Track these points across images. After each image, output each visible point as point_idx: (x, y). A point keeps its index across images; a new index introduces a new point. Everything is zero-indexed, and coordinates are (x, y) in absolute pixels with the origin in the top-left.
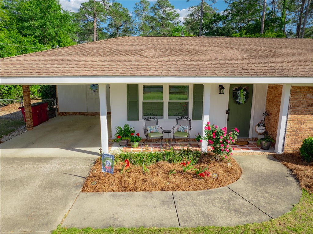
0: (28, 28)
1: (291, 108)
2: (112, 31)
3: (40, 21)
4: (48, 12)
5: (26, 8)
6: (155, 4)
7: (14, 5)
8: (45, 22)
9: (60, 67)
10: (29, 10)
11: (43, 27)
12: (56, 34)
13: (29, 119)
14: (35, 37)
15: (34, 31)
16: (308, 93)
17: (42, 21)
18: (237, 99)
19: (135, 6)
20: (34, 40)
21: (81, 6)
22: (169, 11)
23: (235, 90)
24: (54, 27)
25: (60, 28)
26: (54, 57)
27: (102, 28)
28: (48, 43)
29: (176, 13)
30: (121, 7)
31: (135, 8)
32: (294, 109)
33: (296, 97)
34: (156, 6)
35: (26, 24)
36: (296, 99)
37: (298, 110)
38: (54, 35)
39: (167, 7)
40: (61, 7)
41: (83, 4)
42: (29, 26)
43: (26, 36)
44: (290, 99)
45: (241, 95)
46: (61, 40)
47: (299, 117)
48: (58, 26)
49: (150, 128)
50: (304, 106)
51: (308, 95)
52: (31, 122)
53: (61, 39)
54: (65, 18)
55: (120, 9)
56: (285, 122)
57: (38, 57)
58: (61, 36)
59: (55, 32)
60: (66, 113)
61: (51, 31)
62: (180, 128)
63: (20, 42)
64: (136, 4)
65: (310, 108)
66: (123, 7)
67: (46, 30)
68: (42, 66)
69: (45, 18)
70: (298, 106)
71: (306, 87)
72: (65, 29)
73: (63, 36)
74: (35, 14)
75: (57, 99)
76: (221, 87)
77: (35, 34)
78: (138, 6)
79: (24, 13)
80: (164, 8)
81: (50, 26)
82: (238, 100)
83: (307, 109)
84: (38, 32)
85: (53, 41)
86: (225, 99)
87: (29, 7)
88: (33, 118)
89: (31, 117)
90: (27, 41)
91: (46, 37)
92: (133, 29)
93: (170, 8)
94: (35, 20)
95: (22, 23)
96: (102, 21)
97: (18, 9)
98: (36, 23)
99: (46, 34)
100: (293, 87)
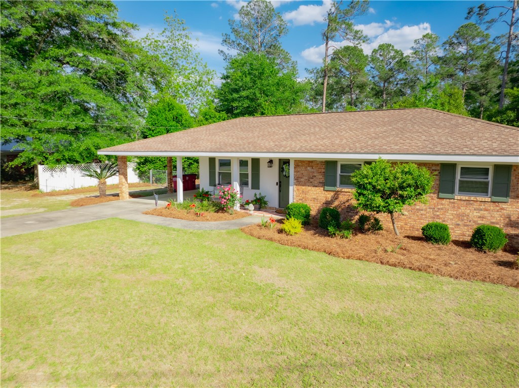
1: (296, 179)
8: (253, 91)
10: (239, 81)
16: (309, 166)
17: (251, 91)
32: (298, 182)
33: (298, 170)
37: (302, 182)
44: (295, 172)
45: (287, 169)
47: (304, 187)
50: (307, 178)
51: (308, 168)
52: (171, 187)
65: (311, 180)
70: (301, 178)
71: (306, 161)
74: (245, 83)
83: (309, 180)
86: (275, 173)
87: (239, 76)
98: (245, 94)
100: (295, 161)
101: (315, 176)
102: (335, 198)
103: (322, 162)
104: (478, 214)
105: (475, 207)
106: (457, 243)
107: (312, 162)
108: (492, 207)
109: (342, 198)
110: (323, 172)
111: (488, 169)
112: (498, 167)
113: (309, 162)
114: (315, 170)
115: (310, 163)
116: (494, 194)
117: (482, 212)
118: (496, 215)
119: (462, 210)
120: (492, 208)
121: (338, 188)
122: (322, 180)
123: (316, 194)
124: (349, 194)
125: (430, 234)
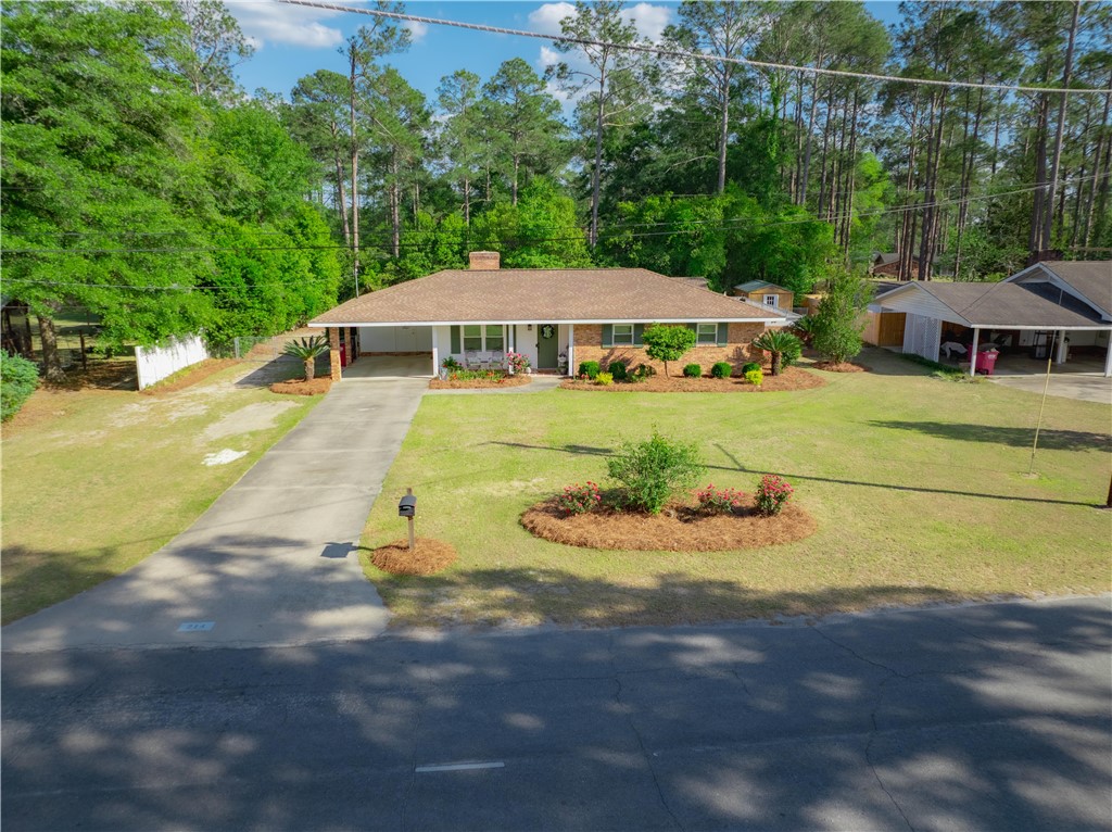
1: (575, 342)
16: (587, 329)
18: (543, 334)
23: (541, 328)
32: (577, 342)
33: (578, 333)
36: (579, 335)
37: (581, 343)
44: (574, 335)
45: (547, 332)
47: (581, 347)
49: (470, 360)
50: (585, 339)
51: (588, 331)
56: (572, 351)
62: (496, 358)
64: (443, 80)
70: (581, 340)
71: (585, 325)
76: (530, 325)
78: (449, 86)
82: (545, 335)
86: (534, 336)
100: (575, 325)
101: (593, 337)
102: (611, 354)
103: (599, 325)
104: (710, 356)
105: (708, 351)
106: (705, 376)
108: (718, 350)
109: (617, 353)
110: (600, 334)
111: (715, 327)
112: (720, 324)
114: (593, 333)
115: (589, 326)
116: (718, 341)
117: (713, 354)
118: (720, 355)
119: (701, 354)
121: (613, 346)
122: (600, 340)
123: (595, 354)
124: (622, 351)
125: (689, 372)
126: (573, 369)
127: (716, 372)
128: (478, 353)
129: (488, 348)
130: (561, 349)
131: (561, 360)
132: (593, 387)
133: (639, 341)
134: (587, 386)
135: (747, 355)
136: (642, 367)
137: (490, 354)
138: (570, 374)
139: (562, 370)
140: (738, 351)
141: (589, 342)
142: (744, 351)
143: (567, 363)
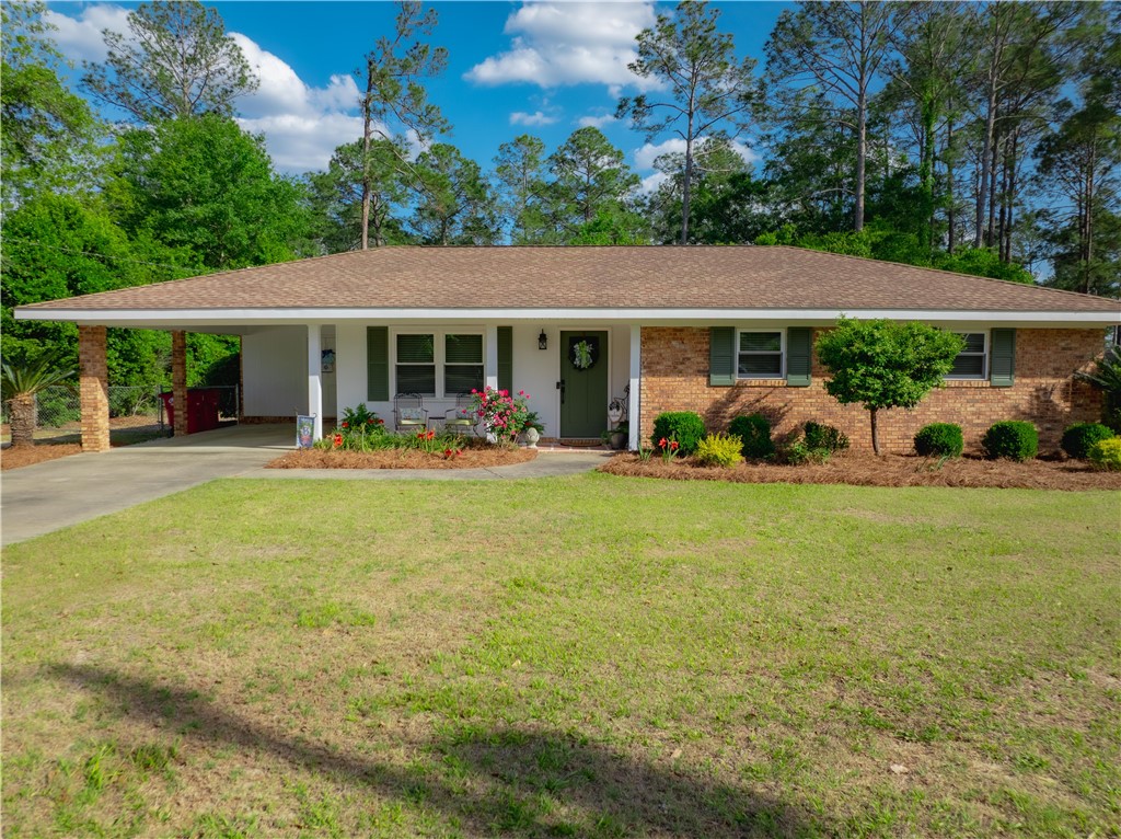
0: (176, 224)
1: (645, 367)
2: (429, 228)
3: (211, 205)
4: (234, 181)
5: (175, 172)
6: (564, 146)
7: (143, 163)
8: (222, 207)
9: (246, 296)
10: (185, 179)
11: (216, 222)
12: (252, 238)
13: (181, 413)
14: (196, 247)
15: (192, 231)
16: (674, 339)
17: (215, 206)
18: (574, 360)
19: (498, 154)
20: (194, 256)
21: (335, 155)
22: (606, 167)
24: (247, 221)
25: (263, 223)
26: (238, 283)
27: (399, 222)
28: (229, 265)
29: (631, 172)
30: (455, 158)
31: (497, 158)
32: (649, 368)
33: (651, 347)
34: (566, 152)
35: (172, 214)
36: (652, 350)
37: (659, 371)
38: (245, 242)
39: (602, 153)
40: (269, 166)
41: (339, 150)
42: (182, 219)
43: (171, 244)
44: (642, 351)
45: (583, 353)
46: (262, 257)
48: (257, 219)
50: (670, 363)
51: (674, 343)
52: (185, 419)
53: (262, 252)
54: (280, 195)
55: (454, 161)
56: (637, 392)
57: (209, 283)
58: (263, 246)
59: (249, 233)
60: (259, 418)
61: (239, 231)
63: (158, 261)
64: (501, 148)
65: (680, 367)
66: (461, 156)
67: (225, 229)
68: (217, 295)
69: (226, 196)
70: (658, 363)
71: (669, 328)
72: (279, 227)
73: (269, 245)
74: (199, 187)
75: (240, 386)
76: (543, 339)
77: (196, 240)
78: (508, 155)
79: (170, 185)
80: (592, 159)
81: (235, 218)
82: (577, 362)
84: (201, 236)
85: (243, 259)
87: (183, 169)
88: (188, 412)
89: (185, 409)
90: (176, 259)
91: (225, 247)
92: (493, 222)
93: (611, 159)
94: (196, 203)
95: (163, 212)
96: (397, 199)
97: (153, 174)
98: (200, 211)
99: (226, 239)
100: (644, 329)
101: (689, 359)
102: (731, 399)
103: (703, 330)
104: (973, 409)
105: (968, 397)
107: (681, 330)
108: (990, 395)
109: (746, 397)
110: (706, 350)
111: (983, 335)
112: (995, 333)
113: (676, 330)
114: (688, 347)
115: (677, 332)
116: (993, 373)
117: (978, 405)
118: (997, 407)
120: (991, 397)
121: (737, 379)
122: (704, 365)
123: (692, 395)
124: (760, 390)
125: (929, 444)
126: (640, 433)
127: (1000, 443)
128: (426, 400)
129: (449, 389)
130: (613, 393)
131: (614, 416)
132: (689, 470)
133: (802, 366)
134: (674, 469)
135: (1064, 406)
136: (811, 428)
137: (453, 400)
138: (633, 445)
139: (614, 439)
140: (1042, 395)
141: (676, 369)
142: (1056, 398)
143: (625, 424)
